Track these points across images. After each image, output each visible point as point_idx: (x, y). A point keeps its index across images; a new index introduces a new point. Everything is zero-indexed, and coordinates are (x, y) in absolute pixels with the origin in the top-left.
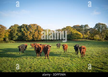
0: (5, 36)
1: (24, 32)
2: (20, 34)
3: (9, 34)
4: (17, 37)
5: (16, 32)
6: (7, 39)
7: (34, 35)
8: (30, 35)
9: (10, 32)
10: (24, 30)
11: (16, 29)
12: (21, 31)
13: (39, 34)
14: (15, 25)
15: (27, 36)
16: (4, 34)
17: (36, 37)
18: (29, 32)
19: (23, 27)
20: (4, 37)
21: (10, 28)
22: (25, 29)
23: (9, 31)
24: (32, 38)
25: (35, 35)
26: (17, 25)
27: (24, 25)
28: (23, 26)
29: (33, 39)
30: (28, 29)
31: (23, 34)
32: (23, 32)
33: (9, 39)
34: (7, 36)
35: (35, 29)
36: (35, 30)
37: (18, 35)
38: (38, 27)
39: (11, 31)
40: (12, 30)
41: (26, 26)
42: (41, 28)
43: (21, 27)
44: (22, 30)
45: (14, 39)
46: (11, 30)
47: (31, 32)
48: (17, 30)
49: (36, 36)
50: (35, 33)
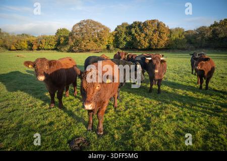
0: (108, 41)
1: (136, 34)
2: (129, 39)
3: (114, 38)
4: (125, 43)
5: (124, 36)
6: (111, 47)
7: (151, 40)
8: (144, 40)
9: (115, 36)
10: (136, 31)
11: (124, 30)
12: (130, 33)
13: (161, 37)
14: (123, 24)
15: (140, 41)
16: (107, 40)
17: (154, 44)
18: (143, 35)
19: (135, 27)
20: (107, 43)
21: (116, 30)
22: (138, 29)
23: (114, 34)
24: (147, 44)
25: (153, 39)
26: (126, 24)
27: (135, 23)
28: (134, 25)
29: (149, 46)
30: (141, 30)
31: (134, 39)
32: (133, 35)
33: (114, 46)
34: (111, 41)
35: (153, 30)
36: (155, 31)
37: (126, 41)
38: (159, 24)
39: (116, 34)
40: (118, 33)
41: (139, 24)
42: (166, 26)
43: (130, 27)
44: (133, 31)
45: (121, 47)
46: (116, 32)
47: (146, 35)
48: (125, 32)
49: (155, 42)
50: (153, 35)
